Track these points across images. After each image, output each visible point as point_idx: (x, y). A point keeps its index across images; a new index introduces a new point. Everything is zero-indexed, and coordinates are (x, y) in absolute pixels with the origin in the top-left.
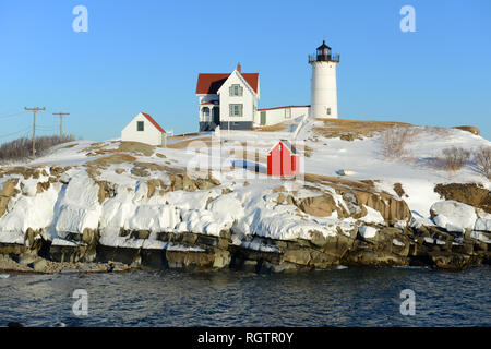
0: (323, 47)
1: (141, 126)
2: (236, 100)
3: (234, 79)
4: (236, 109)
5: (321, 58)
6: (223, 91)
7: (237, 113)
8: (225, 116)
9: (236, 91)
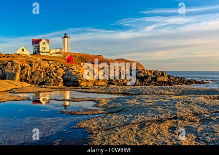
0: (66, 34)
1: (23, 50)
2: (44, 46)
3: (44, 41)
4: (45, 48)
5: (65, 37)
6: (41, 43)
7: (45, 49)
8: (41, 50)
9: (44, 43)
